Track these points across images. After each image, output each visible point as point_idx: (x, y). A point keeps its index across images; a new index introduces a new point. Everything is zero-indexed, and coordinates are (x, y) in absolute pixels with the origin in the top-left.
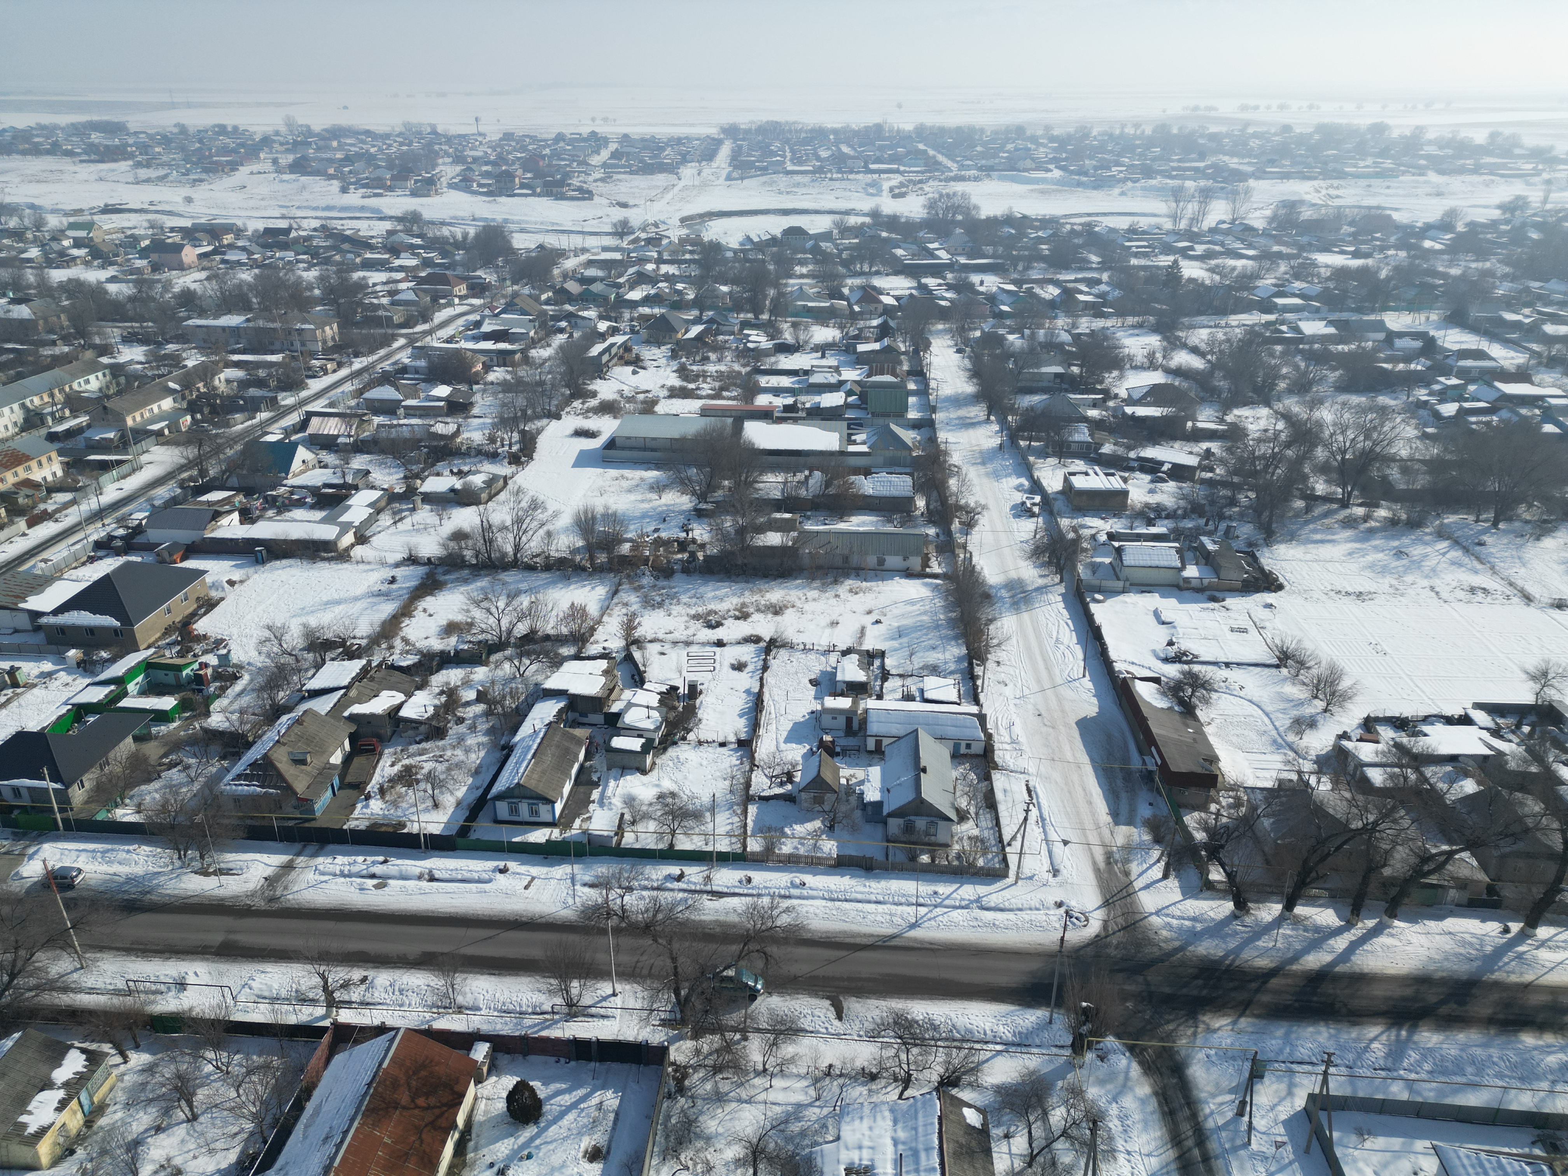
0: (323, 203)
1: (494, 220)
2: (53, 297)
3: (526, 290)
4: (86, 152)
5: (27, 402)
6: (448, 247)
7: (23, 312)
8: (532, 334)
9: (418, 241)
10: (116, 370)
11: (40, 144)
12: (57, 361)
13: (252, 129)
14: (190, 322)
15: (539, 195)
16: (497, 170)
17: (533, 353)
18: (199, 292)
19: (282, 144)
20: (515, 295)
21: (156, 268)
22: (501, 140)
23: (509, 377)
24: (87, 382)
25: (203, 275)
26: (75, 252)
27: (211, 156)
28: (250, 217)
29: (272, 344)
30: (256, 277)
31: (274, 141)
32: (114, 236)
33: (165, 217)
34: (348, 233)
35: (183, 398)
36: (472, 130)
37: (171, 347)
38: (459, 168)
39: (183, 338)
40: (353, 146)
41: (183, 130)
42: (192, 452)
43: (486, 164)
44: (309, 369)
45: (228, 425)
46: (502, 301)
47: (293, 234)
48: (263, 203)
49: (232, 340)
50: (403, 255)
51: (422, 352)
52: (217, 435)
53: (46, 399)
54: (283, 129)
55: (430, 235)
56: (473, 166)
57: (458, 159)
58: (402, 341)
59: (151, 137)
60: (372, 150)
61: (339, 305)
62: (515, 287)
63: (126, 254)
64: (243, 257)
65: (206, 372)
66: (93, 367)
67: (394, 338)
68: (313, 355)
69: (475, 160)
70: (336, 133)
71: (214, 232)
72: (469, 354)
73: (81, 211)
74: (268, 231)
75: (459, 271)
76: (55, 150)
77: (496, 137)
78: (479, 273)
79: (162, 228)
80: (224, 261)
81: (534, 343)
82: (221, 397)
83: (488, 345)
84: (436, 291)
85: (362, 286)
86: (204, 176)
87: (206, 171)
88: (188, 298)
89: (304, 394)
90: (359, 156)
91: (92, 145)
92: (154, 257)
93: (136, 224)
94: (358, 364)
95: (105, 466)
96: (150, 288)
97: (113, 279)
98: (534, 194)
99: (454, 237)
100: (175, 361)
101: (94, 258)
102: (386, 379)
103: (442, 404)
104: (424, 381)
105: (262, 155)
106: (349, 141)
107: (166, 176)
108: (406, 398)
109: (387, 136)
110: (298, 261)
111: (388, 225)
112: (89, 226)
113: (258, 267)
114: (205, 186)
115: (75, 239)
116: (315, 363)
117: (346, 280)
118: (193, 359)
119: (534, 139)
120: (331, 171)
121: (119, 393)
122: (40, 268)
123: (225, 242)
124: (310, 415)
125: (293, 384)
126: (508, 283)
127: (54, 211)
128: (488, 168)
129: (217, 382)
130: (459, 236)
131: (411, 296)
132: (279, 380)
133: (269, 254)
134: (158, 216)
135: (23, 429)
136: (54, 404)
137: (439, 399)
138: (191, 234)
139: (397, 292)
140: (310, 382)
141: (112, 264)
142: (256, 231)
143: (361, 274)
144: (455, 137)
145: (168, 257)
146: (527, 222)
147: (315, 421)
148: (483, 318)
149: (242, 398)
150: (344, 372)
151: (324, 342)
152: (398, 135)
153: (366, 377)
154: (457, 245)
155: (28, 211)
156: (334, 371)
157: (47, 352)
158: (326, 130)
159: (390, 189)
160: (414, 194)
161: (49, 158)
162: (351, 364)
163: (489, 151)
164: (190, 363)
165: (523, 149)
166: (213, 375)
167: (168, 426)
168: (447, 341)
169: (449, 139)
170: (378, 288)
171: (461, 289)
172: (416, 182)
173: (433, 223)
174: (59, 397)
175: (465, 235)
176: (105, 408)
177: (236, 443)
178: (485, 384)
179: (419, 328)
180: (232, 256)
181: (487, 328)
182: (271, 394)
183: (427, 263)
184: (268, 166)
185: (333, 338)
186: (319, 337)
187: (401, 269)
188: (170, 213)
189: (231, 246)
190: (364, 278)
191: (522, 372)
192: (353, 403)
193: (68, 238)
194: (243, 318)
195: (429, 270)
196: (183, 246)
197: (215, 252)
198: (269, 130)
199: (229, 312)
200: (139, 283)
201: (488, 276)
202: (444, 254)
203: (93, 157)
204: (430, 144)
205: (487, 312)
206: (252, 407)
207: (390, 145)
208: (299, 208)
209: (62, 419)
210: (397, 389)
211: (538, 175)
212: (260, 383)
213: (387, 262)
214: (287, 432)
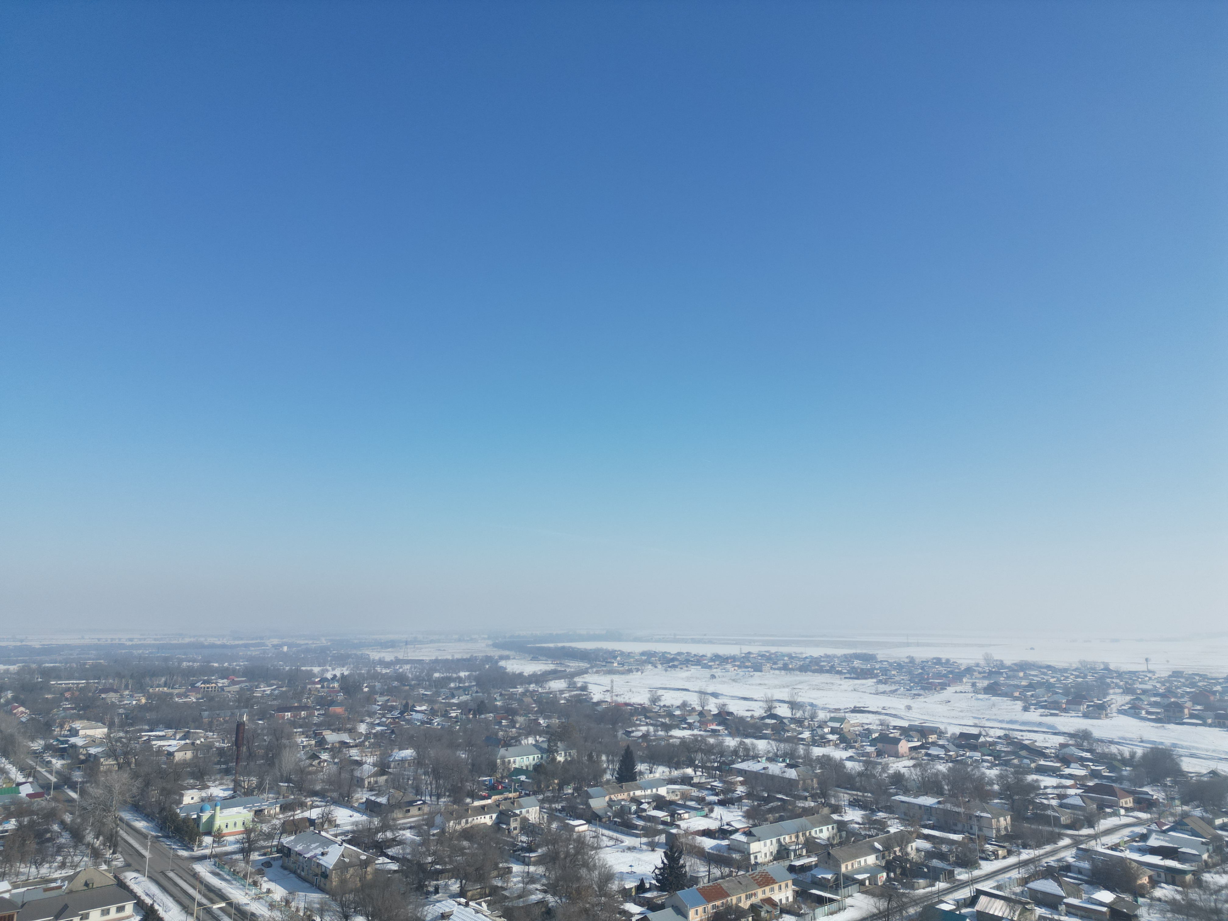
0: (1007, 718)
1: (1162, 743)
2: (811, 766)
3: (1198, 812)
4: (849, 672)
5: (782, 838)
6: (1116, 763)
7: (792, 774)
8: (1205, 856)
9: (1088, 755)
10: (842, 826)
11: (824, 666)
12: (807, 812)
13: (959, 661)
14: (897, 798)
15: (1210, 726)
16: (1166, 701)
17: (1207, 877)
18: (907, 775)
19: (980, 673)
20: (1185, 815)
21: (879, 754)
22: (1170, 676)
23: (1178, 897)
24: (821, 831)
25: (911, 763)
26: (831, 737)
27: (928, 679)
28: (950, 724)
29: (956, 825)
30: (950, 769)
31: (975, 671)
32: (856, 729)
33: (891, 718)
34: (1026, 742)
35: (883, 858)
36: (1143, 668)
37: (881, 815)
38: (1128, 698)
39: (889, 809)
40: (1035, 676)
41: (912, 660)
42: (883, 904)
43: (1155, 695)
44: (983, 851)
45: (913, 888)
46: (1171, 819)
47: (982, 739)
48: (961, 714)
49: (925, 817)
50: (1072, 765)
51: (1086, 854)
52: (903, 894)
53: (794, 839)
54: (982, 663)
55: (1099, 750)
56: (1142, 697)
57: (1128, 690)
58: (1066, 841)
59: (891, 664)
60: (1052, 680)
61: (1013, 801)
62: (1185, 808)
63: (862, 742)
64: (942, 753)
65: (903, 839)
66: (827, 821)
67: (1060, 836)
68: (987, 840)
69: (1144, 692)
70: (1023, 666)
71: (923, 732)
72: (1134, 865)
73: (840, 709)
74: (962, 735)
75: (1126, 785)
76: (831, 670)
77: (1165, 674)
78: (1146, 789)
79: (888, 726)
80: (927, 755)
81: (1208, 867)
82: (911, 862)
83: (1156, 860)
84: (1103, 800)
85: (1034, 787)
86: (922, 692)
87: (923, 688)
88: (898, 779)
89: (976, 873)
90: (1040, 684)
91: (854, 668)
92: (880, 746)
93: (872, 721)
94: (1027, 854)
95: (821, 901)
96: (874, 768)
97: (850, 759)
98: (1205, 724)
99: (1122, 755)
100: (882, 826)
101: (841, 742)
102: (1049, 873)
103: (1104, 909)
104: (1087, 882)
105: (965, 680)
106: (1033, 673)
107: (896, 690)
108: (1069, 895)
109: (1065, 670)
110: (983, 761)
111: (1061, 739)
112: (842, 720)
113: (952, 762)
114: (921, 699)
115: (832, 728)
116: (988, 847)
117: (1022, 780)
118: (894, 827)
119: (1204, 677)
120: (1017, 694)
121: (840, 844)
122: (808, 745)
123: (930, 740)
124: (980, 893)
125: (968, 863)
126: (1177, 802)
127: (824, 709)
128: (1158, 699)
129: (909, 849)
130: (1127, 755)
131: (1078, 802)
132: (957, 857)
133: (962, 753)
134: (887, 717)
135: (775, 859)
136: (797, 844)
137: (1102, 904)
138: (906, 732)
139: (1065, 796)
140: (983, 863)
141: (852, 747)
142: (954, 734)
143: (1034, 777)
144: (1126, 673)
145: (889, 747)
146: (1197, 749)
147: (983, 899)
148: (1150, 832)
149: (927, 867)
150: (1012, 860)
151: (998, 830)
152: (1075, 670)
153: (1031, 868)
154: (1125, 762)
155: (809, 707)
156: (1004, 858)
157: (800, 804)
158: (1015, 664)
159: (1066, 710)
160: (1086, 716)
161: (827, 675)
162: (1019, 854)
163: (1158, 685)
164: (892, 830)
165: (1193, 685)
166: (908, 842)
167: (869, 878)
168: (1113, 848)
169: (1120, 675)
170: (1049, 791)
171: (1128, 802)
172: (1088, 706)
173: (1102, 741)
174: (802, 839)
175: (1133, 755)
176: (829, 854)
177: (917, 904)
178: (1152, 899)
179: (1085, 831)
180: (934, 751)
181: (1154, 841)
182: (949, 868)
183: (1094, 774)
184: (968, 688)
185: (1006, 828)
186: (994, 826)
187: (1070, 777)
188: (895, 716)
189: (934, 744)
190: (1037, 781)
191: (1194, 895)
192: (1018, 890)
193: (828, 727)
194: (936, 800)
195: (1096, 781)
196: (900, 740)
197: (922, 747)
198: (972, 662)
199: (926, 794)
200: (867, 763)
201: (1156, 794)
202: (1111, 768)
203: (853, 676)
204: (1102, 678)
205: (1154, 827)
206: (934, 876)
207: (1067, 677)
208: (988, 720)
209: (800, 856)
210: (1060, 885)
211: (1209, 707)
212: (942, 857)
213: (1058, 769)
214: (960, 904)
